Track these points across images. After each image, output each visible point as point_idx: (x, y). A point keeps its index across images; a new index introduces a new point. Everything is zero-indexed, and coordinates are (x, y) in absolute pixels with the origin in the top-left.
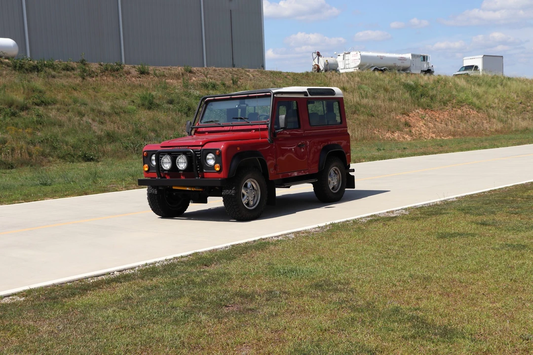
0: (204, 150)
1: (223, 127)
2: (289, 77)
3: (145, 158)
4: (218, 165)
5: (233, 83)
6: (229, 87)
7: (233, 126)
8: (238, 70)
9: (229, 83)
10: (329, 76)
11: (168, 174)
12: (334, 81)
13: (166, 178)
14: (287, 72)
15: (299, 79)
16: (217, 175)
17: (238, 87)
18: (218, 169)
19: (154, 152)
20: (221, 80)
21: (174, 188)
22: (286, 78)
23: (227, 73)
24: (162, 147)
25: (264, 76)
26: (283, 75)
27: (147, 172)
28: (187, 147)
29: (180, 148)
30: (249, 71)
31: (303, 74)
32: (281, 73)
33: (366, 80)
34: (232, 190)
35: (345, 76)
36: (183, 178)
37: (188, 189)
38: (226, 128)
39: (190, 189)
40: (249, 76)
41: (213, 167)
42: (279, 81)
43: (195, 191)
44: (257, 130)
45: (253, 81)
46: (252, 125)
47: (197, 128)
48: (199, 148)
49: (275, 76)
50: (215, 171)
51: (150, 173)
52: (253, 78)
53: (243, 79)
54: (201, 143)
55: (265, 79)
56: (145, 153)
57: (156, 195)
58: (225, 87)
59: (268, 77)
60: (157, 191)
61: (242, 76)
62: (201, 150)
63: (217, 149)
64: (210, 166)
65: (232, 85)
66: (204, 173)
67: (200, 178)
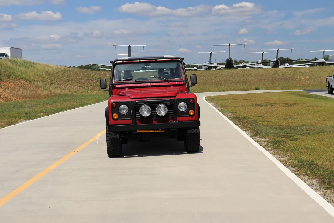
0: (177, 99)
1: (141, 83)
3: (113, 108)
4: (192, 110)
7: (150, 83)
11: (139, 121)
16: (190, 118)
18: (192, 114)
19: (123, 103)
21: (138, 131)
24: (131, 99)
27: (116, 120)
28: (160, 98)
29: (153, 98)
37: (152, 131)
38: (143, 85)
39: (153, 132)
41: (186, 113)
43: (157, 132)
44: (175, 86)
46: (168, 82)
47: (115, 85)
48: (173, 98)
50: (189, 116)
51: (118, 121)
54: (173, 95)
56: (114, 104)
57: (118, 139)
60: (119, 135)
62: (175, 100)
63: (191, 99)
64: (182, 112)
66: (177, 118)
67: (177, 122)
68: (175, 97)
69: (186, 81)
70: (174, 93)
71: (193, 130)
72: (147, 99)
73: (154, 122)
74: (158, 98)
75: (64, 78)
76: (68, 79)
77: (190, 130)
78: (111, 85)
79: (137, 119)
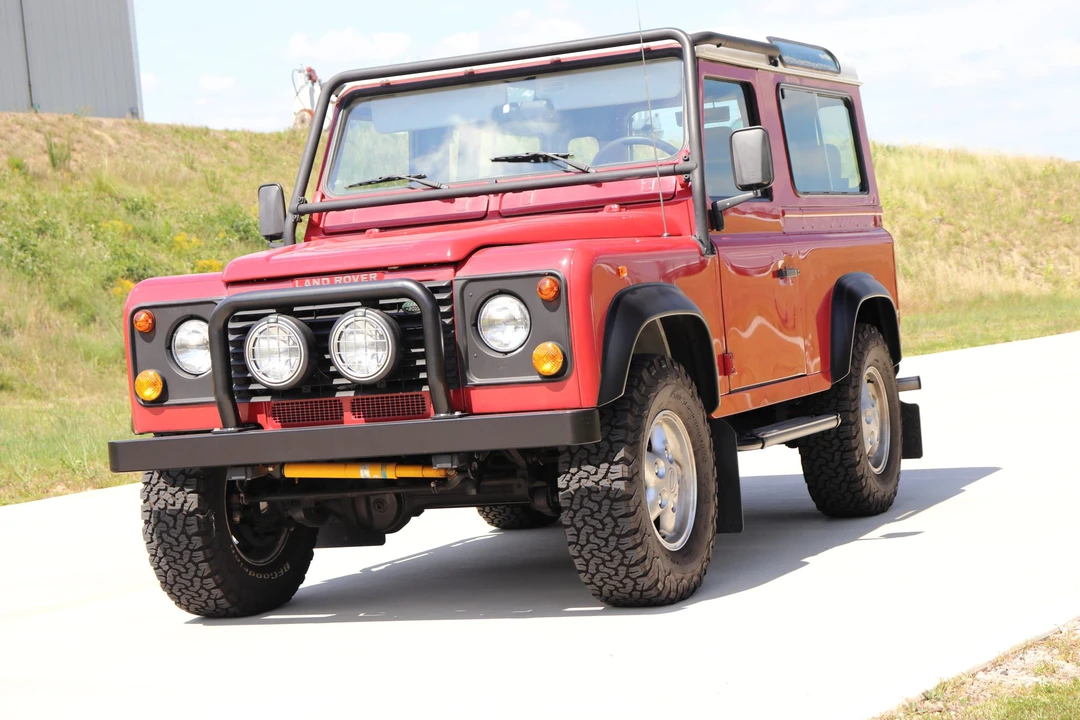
0: (468, 281)
1: (449, 198)
2: (234, 145)
3: (139, 340)
4: (550, 345)
5: (54, 165)
6: (39, 177)
7: (503, 191)
8: (61, 120)
9: (39, 162)
11: (271, 411)
13: (259, 427)
14: (227, 131)
15: (271, 150)
16: (544, 396)
17: (74, 177)
18: (549, 368)
19: (189, 311)
20: (8, 153)
21: (291, 473)
22: (226, 148)
23: (25, 131)
24: (231, 284)
25: (154, 143)
26: (216, 140)
27: (156, 405)
28: (374, 275)
29: (337, 278)
30: (99, 126)
31: (279, 136)
32: (206, 132)
34: (611, 463)
36: (351, 421)
37: (365, 473)
38: (464, 206)
39: (376, 475)
40: (102, 142)
41: (522, 359)
42: (205, 160)
44: (626, 203)
46: (598, 182)
47: (322, 211)
49: (188, 140)
50: (538, 378)
51: (168, 412)
52: (117, 146)
53: (83, 150)
54: (449, 254)
55: (157, 152)
56: (142, 316)
57: (190, 514)
58: (25, 178)
59: (169, 146)
60: (196, 495)
61: (79, 142)
62: (455, 283)
63: (544, 275)
64: (501, 356)
65: (49, 171)
66: (472, 392)
67: (460, 416)
68: (457, 265)
69: (688, 172)
70: (456, 244)
71: (591, 468)
72: (307, 282)
73: (348, 416)
74: (363, 276)
75: (1038, 212)
76: (1057, 216)
77: (573, 470)
78: (290, 218)
79: (254, 399)
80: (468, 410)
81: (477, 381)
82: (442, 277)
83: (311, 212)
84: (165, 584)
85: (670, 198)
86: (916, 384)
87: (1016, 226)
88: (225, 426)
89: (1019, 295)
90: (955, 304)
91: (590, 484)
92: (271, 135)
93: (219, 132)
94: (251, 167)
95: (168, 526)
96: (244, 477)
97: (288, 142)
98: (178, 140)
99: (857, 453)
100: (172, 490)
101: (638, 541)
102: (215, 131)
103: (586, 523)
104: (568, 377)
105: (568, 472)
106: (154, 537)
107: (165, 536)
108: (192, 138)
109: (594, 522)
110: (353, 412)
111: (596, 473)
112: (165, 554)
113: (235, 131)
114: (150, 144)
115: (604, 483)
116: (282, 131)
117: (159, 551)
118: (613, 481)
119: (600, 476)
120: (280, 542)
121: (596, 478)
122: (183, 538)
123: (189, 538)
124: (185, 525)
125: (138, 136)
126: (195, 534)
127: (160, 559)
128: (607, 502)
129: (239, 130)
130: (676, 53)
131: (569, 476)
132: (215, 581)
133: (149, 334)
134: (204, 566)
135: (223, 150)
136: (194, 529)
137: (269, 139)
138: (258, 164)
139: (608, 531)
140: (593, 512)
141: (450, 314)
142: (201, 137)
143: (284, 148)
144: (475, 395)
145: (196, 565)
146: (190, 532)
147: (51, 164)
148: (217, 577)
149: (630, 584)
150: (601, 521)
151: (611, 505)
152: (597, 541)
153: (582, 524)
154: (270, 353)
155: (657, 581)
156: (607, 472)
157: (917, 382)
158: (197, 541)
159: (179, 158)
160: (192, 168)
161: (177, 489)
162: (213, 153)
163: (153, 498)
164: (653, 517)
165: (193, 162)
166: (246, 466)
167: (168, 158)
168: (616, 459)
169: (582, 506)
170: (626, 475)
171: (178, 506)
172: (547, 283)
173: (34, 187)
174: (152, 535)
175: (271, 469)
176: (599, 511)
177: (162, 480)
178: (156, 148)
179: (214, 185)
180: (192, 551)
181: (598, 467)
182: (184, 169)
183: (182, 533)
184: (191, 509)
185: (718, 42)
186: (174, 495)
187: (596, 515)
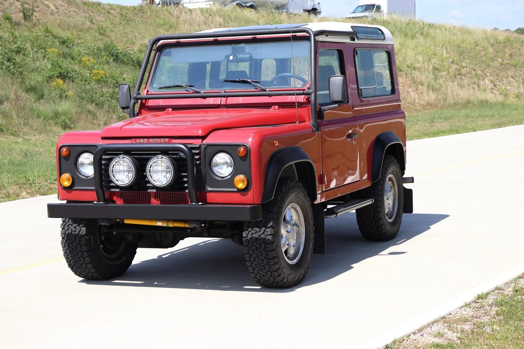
0: (209, 145)
1: (205, 97)
2: (112, 11)
3: (62, 160)
4: (242, 176)
5: (25, 18)
7: (227, 96)
9: (18, 17)
10: (176, 13)
11: (120, 195)
12: (185, 22)
13: (114, 202)
14: (109, 4)
15: (130, 15)
16: (238, 198)
17: (35, 25)
18: (241, 186)
19: (85, 149)
20: (3, 11)
21: (127, 221)
22: (109, 13)
24: (104, 138)
25: (74, 9)
26: (104, 9)
27: (69, 189)
28: (167, 140)
29: (151, 140)
31: (135, 8)
32: (99, 4)
33: (232, 21)
34: (266, 228)
35: (200, 14)
36: (155, 202)
37: (159, 224)
38: (210, 101)
39: (165, 225)
40: (49, 7)
41: (229, 182)
42: (98, 18)
44: (282, 105)
45: (56, 16)
46: (270, 96)
47: (147, 99)
49: (91, 9)
50: (236, 190)
51: (74, 192)
52: (56, 10)
53: (39, 11)
54: (200, 132)
55: (75, 14)
56: (64, 150)
57: (82, 236)
58: (11, 25)
59: (81, 11)
60: (85, 228)
61: (37, 7)
62: (202, 146)
63: (241, 145)
64: (220, 179)
65: (23, 21)
66: (207, 194)
67: (201, 205)
68: (203, 138)
69: (309, 94)
70: (203, 129)
71: (257, 229)
72: (138, 141)
73: (153, 200)
74: (162, 140)
75: (500, 60)
76: (509, 62)
77: (250, 229)
78: (133, 101)
79: (112, 190)
80: (205, 202)
81: (210, 189)
82: (197, 143)
83: (142, 99)
84: (70, 266)
85: (300, 105)
86: (411, 180)
87: (489, 66)
88: (99, 201)
89: (487, 101)
90: (456, 104)
91: (257, 236)
92: (131, 7)
93: (105, 4)
94: (120, 23)
95: (72, 240)
96: (106, 224)
97: (139, 11)
98: (86, 8)
99: (381, 214)
100: (75, 225)
101: (276, 262)
102: (103, 4)
103: (254, 253)
104: (250, 190)
105: (247, 230)
106: (66, 245)
107: (71, 245)
108: (92, 7)
109: (257, 252)
110: (155, 198)
111: (259, 232)
112: (70, 253)
113: (113, 5)
114: (72, 9)
115: (263, 236)
116: (136, 5)
117: (68, 251)
118: (267, 235)
119: (261, 233)
120: (122, 247)
121: (259, 234)
122: (78, 246)
123: (81, 246)
124: (80, 241)
125: (66, 5)
126: (84, 245)
127: (68, 254)
128: (263, 244)
129: (115, 4)
130: (307, 39)
131: (248, 232)
132: (92, 266)
133: (67, 158)
134: (87, 259)
135: (107, 14)
136: (84, 243)
137: (130, 10)
138: (124, 22)
139: (263, 257)
140: (257, 248)
141: (199, 159)
142: (97, 7)
143: (136, 14)
144: (208, 194)
145: (84, 258)
146: (82, 244)
147: (23, 18)
148: (93, 264)
149: (272, 279)
150: (261, 252)
151: (265, 246)
152: (258, 260)
153: (252, 253)
154: (120, 171)
155: (284, 278)
156: (264, 231)
157: (412, 180)
158: (85, 248)
159: (86, 17)
160: (92, 22)
161: (77, 225)
162: (102, 15)
163: (66, 228)
164: (284, 250)
165: (92, 20)
166: (107, 219)
167: (81, 17)
168: (269, 226)
169: (253, 246)
170: (272, 233)
171: (77, 232)
172: (242, 149)
173: (15, 29)
174: (65, 244)
175: (118, 220)
176: (260, 248)
177: (70, 220)
178: (74, 12)
179: (102, 32)
180: (82, 252)
181: (260, 229)
182: (88, 23)
183: (78, 244)
184: (83, 234)
185: (327, 34)
186: (75, 227)
187: (259, 250)
